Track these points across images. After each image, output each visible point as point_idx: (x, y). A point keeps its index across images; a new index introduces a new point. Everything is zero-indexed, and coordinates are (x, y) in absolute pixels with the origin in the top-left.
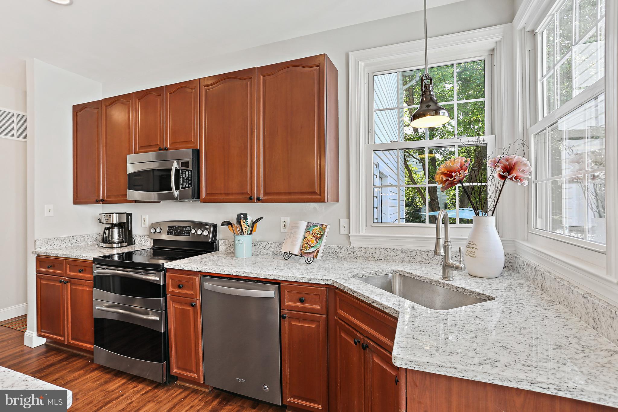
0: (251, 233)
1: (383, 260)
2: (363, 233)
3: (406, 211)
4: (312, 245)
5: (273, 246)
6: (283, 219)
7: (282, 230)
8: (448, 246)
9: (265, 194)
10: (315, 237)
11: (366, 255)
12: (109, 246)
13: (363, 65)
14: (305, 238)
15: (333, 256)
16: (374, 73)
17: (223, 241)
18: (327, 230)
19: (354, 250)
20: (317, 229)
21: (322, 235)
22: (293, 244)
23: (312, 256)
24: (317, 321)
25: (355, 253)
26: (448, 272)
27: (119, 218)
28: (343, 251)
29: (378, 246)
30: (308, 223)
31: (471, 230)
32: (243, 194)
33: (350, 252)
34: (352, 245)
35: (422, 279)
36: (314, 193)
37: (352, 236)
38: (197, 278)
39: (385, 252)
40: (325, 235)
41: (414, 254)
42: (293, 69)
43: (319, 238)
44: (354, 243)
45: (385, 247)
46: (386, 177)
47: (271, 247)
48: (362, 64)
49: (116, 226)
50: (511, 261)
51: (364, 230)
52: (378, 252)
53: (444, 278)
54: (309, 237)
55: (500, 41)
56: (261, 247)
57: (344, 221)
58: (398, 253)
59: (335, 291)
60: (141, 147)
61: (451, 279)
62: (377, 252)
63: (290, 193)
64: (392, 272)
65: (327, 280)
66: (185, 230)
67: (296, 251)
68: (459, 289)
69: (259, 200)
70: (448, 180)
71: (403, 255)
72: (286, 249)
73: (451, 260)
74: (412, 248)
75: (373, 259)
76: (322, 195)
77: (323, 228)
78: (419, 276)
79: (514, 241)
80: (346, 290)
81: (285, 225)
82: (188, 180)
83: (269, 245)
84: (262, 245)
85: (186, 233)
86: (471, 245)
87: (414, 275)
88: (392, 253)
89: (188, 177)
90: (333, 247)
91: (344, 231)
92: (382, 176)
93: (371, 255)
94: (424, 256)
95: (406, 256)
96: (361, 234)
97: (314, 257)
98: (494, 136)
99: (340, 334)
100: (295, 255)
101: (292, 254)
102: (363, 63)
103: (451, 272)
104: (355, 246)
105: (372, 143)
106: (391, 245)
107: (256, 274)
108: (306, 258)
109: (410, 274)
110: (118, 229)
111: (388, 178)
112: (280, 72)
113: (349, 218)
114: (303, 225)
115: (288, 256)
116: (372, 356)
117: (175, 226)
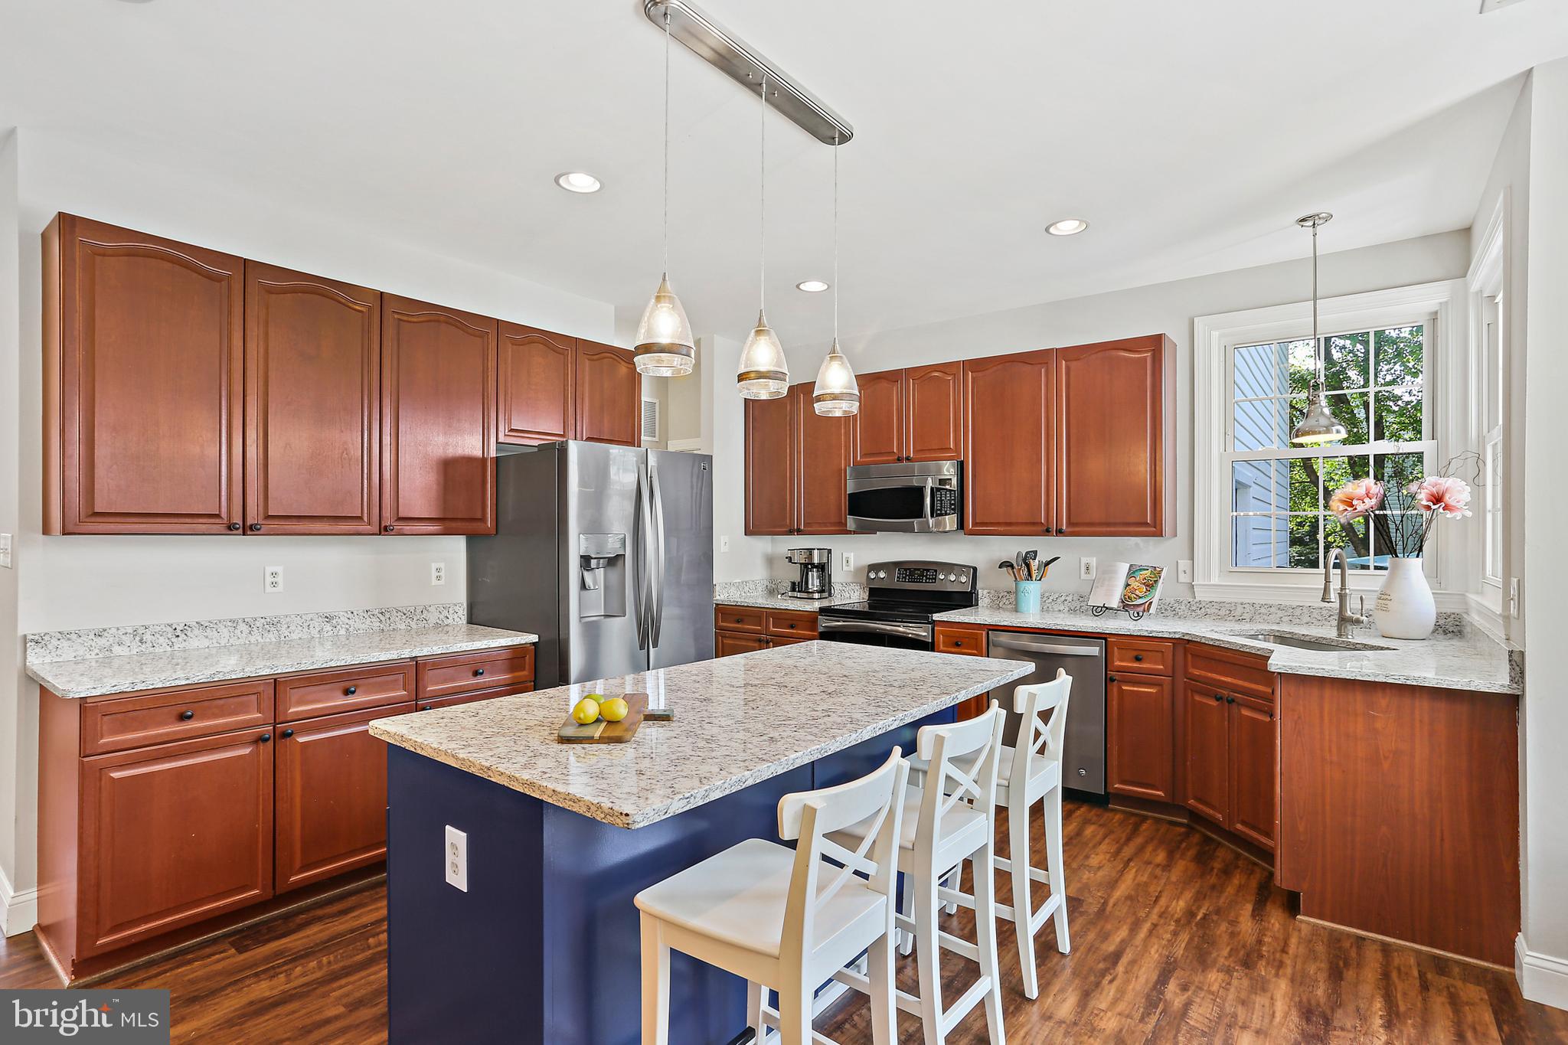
0: (1040, 580)
1: (1249, 620)
2: (1215, 580)
3: (1295, 554)
4: (1140, 595)
5: (1069, 599)
6: (1084, 560)
7: (1084, 576)
8: (1346, 594)
9: (1070, 523)
10: (1144, 584)
11: (1220, 613)
12: (804, 595)
13: (1217, 336)
14: (1128, 585)
15: (1166, 613)
16: (1235, 345)
17: (985, 592)
18: (1163, 574)
19: (1200, 606)
20: (1148, 573)
21: (1156, 581)
22: (1109, 593)
23: (1141, 609)
24: (1159, 685)
25: (1203, 609)
26: (1346, 627)
27: (820, 557)
28: (1183, 607)
29: (1240, 601)
30: (1131, 566)
31: (1385, 578)
32: (1034, 524)
33: (1194, 608)
34: (1197, 599)
35: (1307, 639)
36: (1146, 524)
37: (1196, 585)
38: (984, 633)
39: (1251, 608)
40: (1161, 581)
41: (1298, 612)
42: (1114, 353)
43: (1150, 586)
44: (1201, 595)
45: (1251, 602)
46: (1246, 486)
47: (1066, 600)
48: (1215, 334)
49: (816, 567)
50: (1458, 623)
51: (1217, 578)
52: (1240, 609)
53: (1340, 635)
54: (1134, 584)
55: (1446, 302)
56: (1050, 600)
57: (1184, 564)
58: (1273, 610)
59: (1185, 647)
60: (865, 454)
61: (1350, 637)
62: (1238, 609)
63: (1108, 524)
64: (1262, 632)
65: (1175, 633)
66: (927, 575)
67: (1115, 603)
68: (1357, 646)
69: (1060, 532)
70: (1346, 510)
71: (1280, 614)
72: (1096, 600)
73: (1349, 612)
74: (1295, 604)
75: (1231, 618)
76: (1158, 527)
77: (1157, 573)
78: (1303, 635)
79: (1463, 595)
80: (1203, 641)
81: (1088, 569)
82: (950, 503)
83: (1063, 598)
84: (1051, 598)
85: (929, 579)
86: (1384, 596)
87: (1296, 634)
88: (1263, 610)
89: (950, 500)
90: (1168, 602)
91: (1183, 578)
92: (1239, 486)
93: (1228, 612)
94: (1315, 615)
95: (1286, 614)
96: (1212, 582)
97: (1144, 611)
98: (1435, 441)
99: (1192, 696)
100: (1111, 609)
101: (1107, 608)
102: (1217, 333)
103: (1350, 627)
104: (1202, 599)
105: (1230, 450)
106: (1260, 599)
107: (1074, 626)
108: (1131, 612)
109: (1290, 633)
110: (818, 571)
111: (1251, 489)
112: (1094, 356)
113: (1193, 559)
114: (1124, 568)
115: (1101, 611)
116: (1239, 710)
117: (909, 569)
